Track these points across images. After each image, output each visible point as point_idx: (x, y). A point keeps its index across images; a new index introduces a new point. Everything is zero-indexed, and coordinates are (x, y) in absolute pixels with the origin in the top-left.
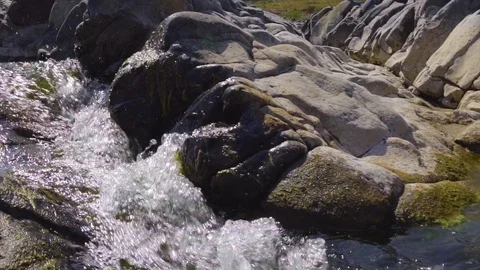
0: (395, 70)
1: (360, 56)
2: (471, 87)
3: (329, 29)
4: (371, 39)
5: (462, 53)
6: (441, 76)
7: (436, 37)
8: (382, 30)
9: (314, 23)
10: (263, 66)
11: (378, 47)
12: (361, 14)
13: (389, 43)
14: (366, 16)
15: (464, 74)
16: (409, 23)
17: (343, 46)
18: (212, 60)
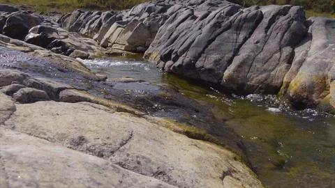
0: (96, 40)
1: (84, 36)
2: (114, 43)
3: (71, 24)
4: (88, 29)
5: (112, 34)
6: (107, 40)
7: (107, 29)
8: (92, 26)
9: (63, 21)
10: (62, 37)
11: (91, 32)
12: (85, 18)
13: (95, 31)
14: (86, 19)
15: (113, 39)
16: (100, 24)
17: (78, 31)
18: (51, 36)
